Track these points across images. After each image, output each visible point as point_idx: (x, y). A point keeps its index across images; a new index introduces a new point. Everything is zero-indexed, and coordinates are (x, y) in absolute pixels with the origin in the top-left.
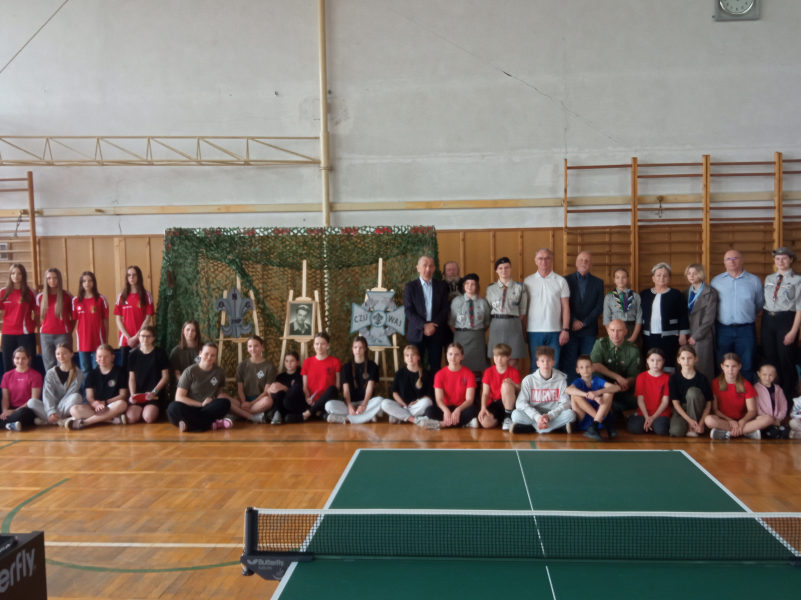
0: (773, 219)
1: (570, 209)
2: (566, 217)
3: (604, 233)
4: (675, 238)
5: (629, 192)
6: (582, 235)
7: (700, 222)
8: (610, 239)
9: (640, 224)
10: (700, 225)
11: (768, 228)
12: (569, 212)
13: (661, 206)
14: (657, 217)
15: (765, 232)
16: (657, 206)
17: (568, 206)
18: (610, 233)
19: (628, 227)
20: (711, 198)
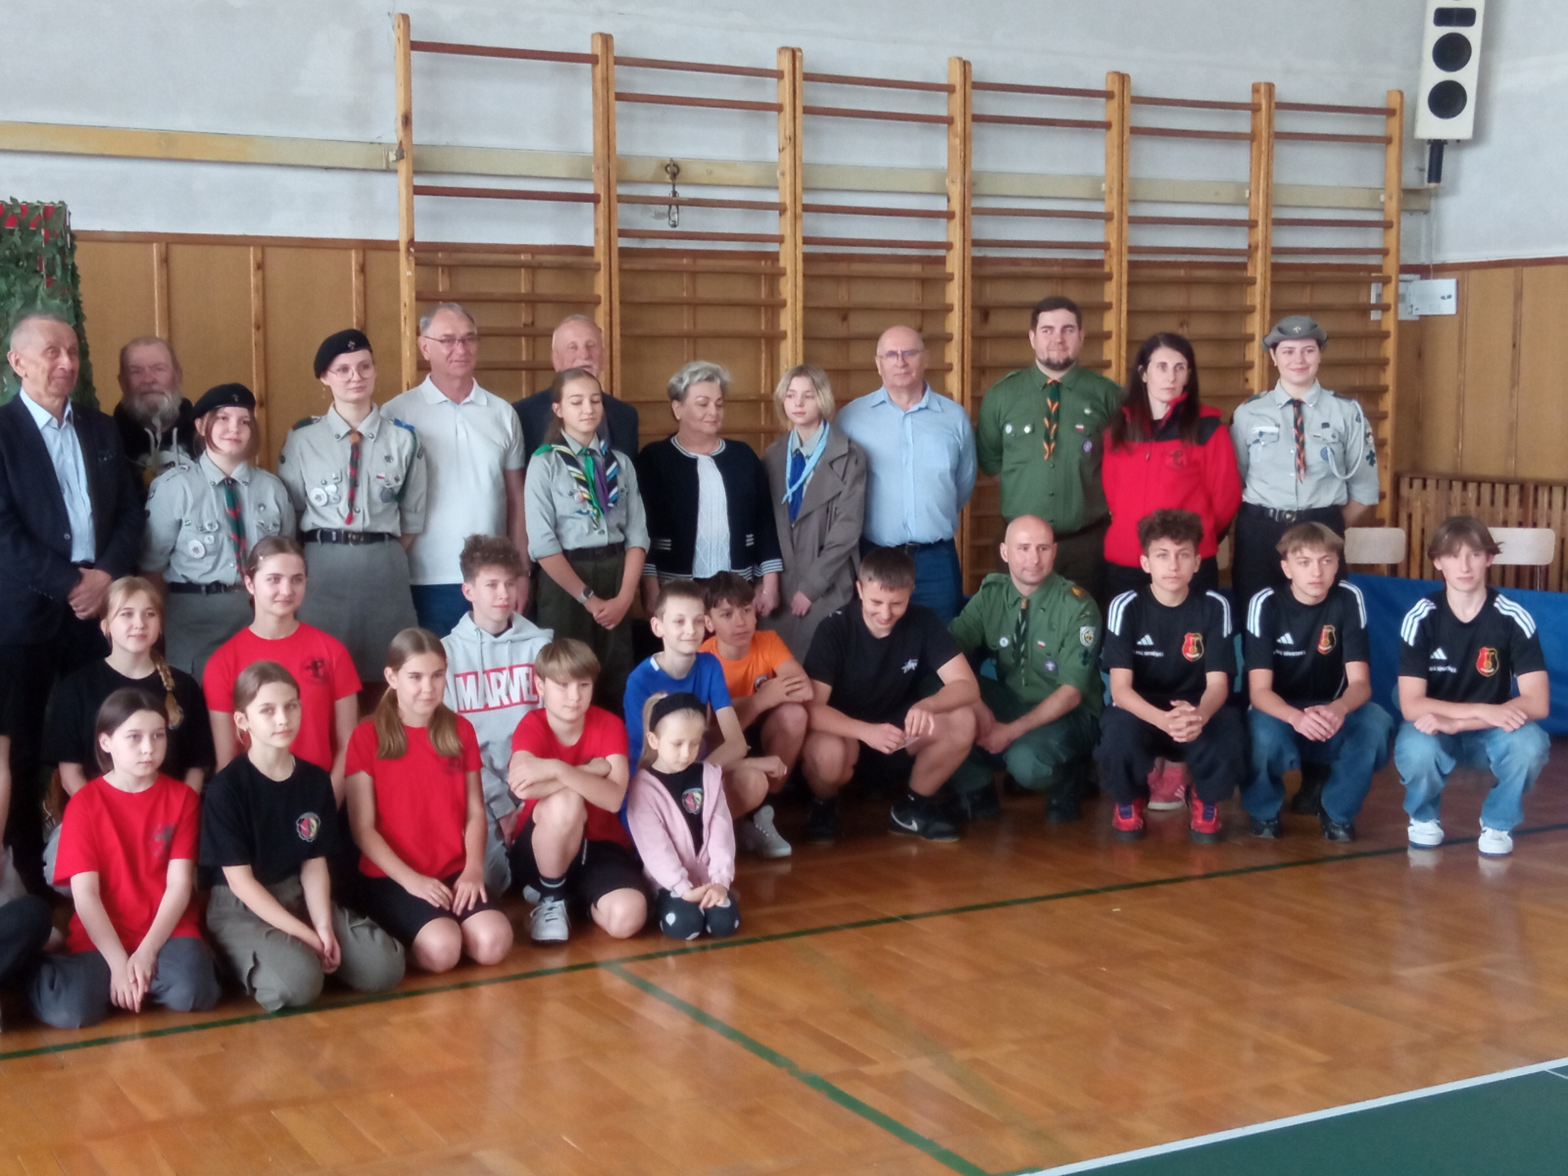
0: (948, 246)
1: (419, 181)
2: (410, 209)
3: (518, 266)
4: (708, 289)
5: (587, 141)
6: (451, 269)
7: (772, 247)
8: (533, 284)
9: (624, 243)
10: (774, 257)
11: (931, 271)
12: (419, 191)
13: (675, 193)
14: (663, 225)
15: (924, 281)
16: (664, 191)
17: (416, 173)
18: (533, 268)
19: (588, 251)
20: (804, 176)
